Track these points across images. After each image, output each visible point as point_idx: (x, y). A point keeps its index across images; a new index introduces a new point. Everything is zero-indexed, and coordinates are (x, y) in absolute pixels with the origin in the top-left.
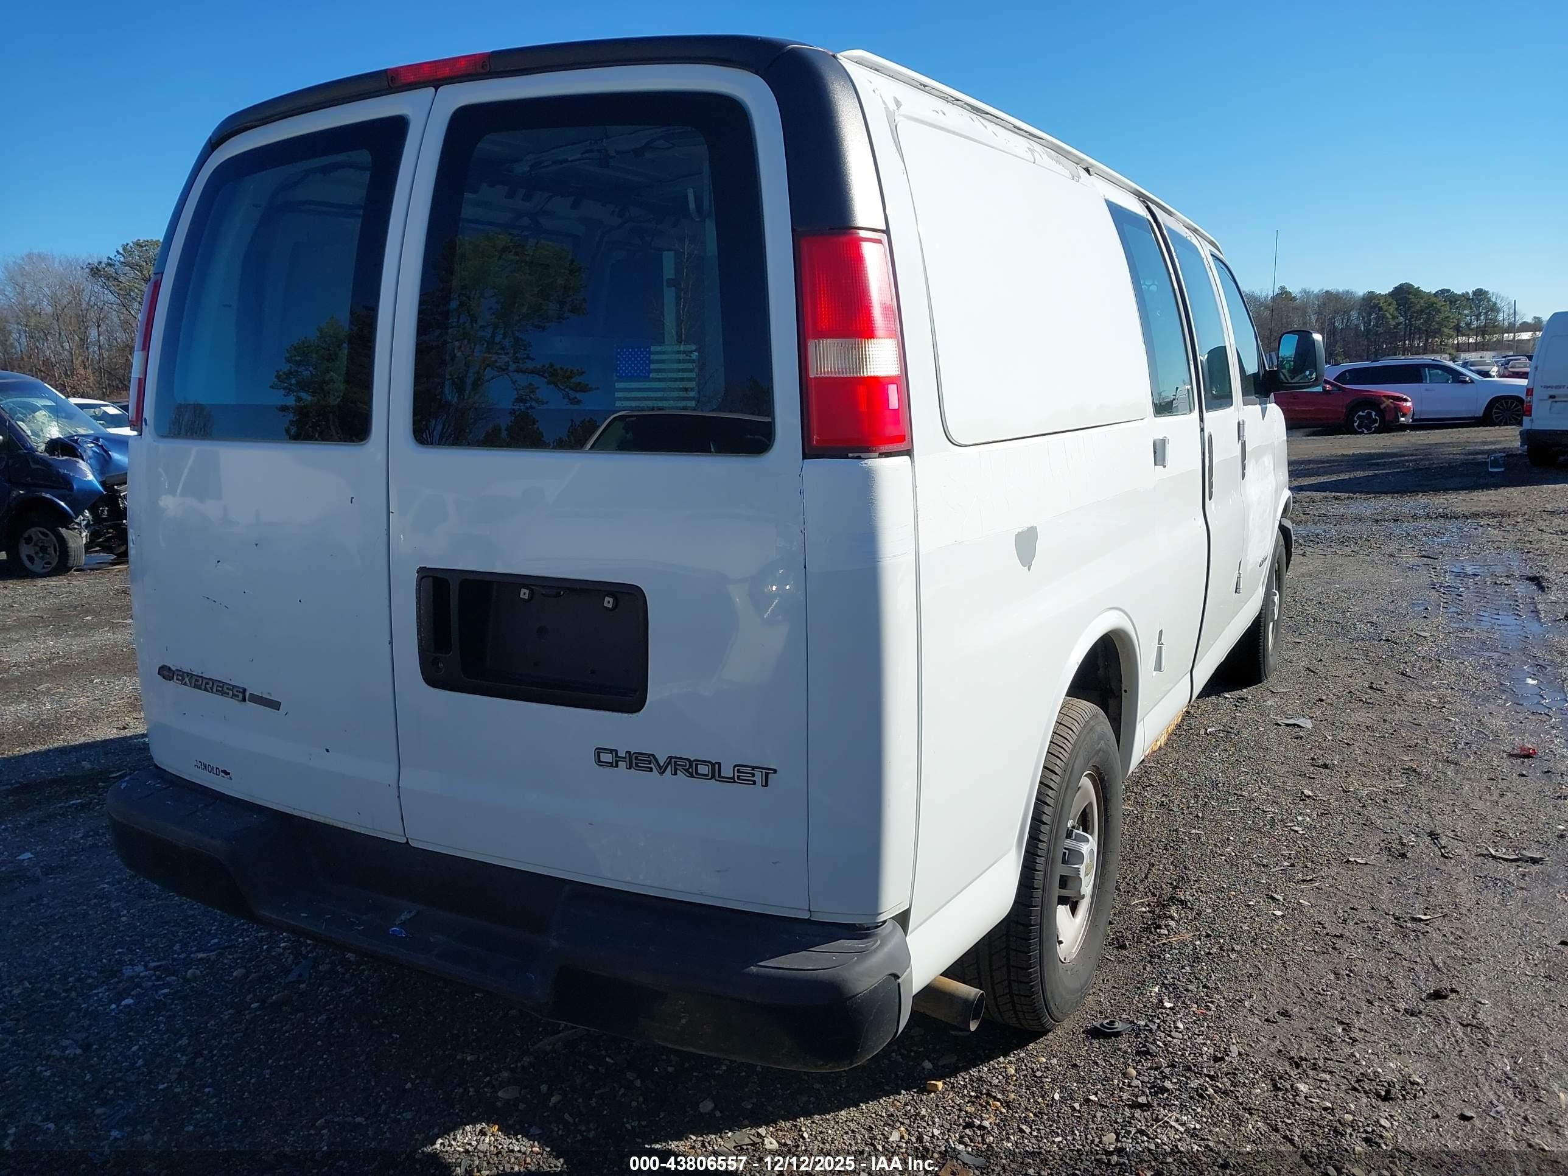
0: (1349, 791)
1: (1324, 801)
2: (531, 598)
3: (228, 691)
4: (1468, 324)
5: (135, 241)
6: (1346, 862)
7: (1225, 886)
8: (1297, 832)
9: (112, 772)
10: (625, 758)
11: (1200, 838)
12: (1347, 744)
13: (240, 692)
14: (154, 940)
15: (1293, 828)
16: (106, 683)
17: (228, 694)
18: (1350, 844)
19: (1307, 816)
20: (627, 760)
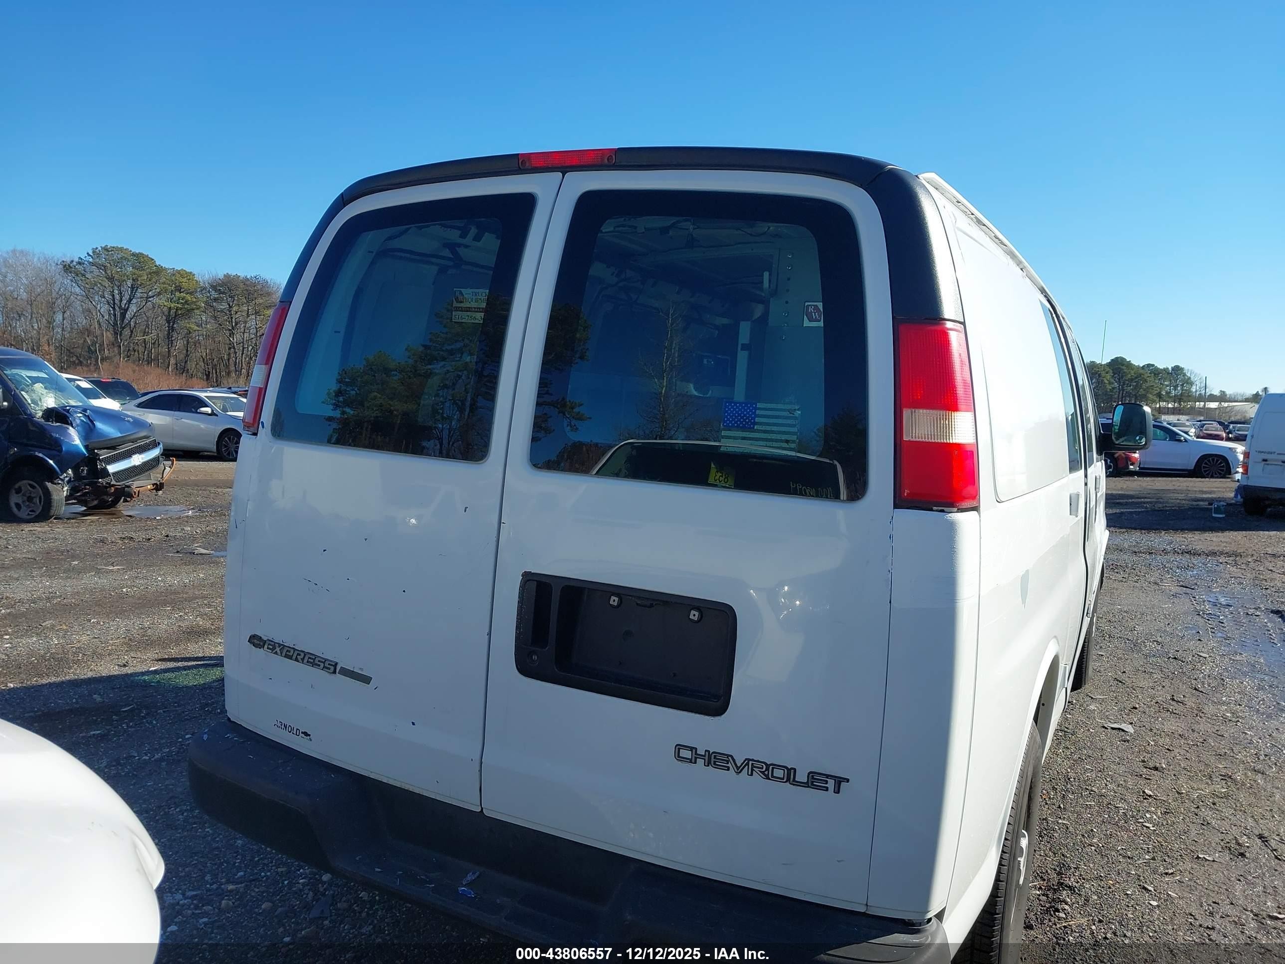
0: (1182, 793)
1: (1164, 801)
2: (619, 605)
3: (319, 663)
4: (1168, 393)
5: (103, 246)
6: (1196, 858)
7: (1102, 875)
8: (1148, 827)
9: (122, 706)
10: (705, 756)
11: (1067, 828)
12: (1168, 749)
13: (332, 665)
14: (187, 869)
15: (1144, 824)
16: (102, 624)
17: (319, 665)
18: (1196, 841)
19: (1153, 815)
20: (707, 758)
